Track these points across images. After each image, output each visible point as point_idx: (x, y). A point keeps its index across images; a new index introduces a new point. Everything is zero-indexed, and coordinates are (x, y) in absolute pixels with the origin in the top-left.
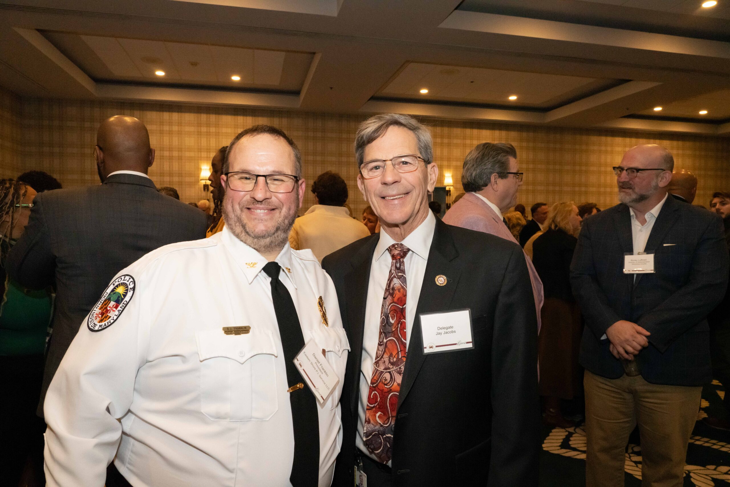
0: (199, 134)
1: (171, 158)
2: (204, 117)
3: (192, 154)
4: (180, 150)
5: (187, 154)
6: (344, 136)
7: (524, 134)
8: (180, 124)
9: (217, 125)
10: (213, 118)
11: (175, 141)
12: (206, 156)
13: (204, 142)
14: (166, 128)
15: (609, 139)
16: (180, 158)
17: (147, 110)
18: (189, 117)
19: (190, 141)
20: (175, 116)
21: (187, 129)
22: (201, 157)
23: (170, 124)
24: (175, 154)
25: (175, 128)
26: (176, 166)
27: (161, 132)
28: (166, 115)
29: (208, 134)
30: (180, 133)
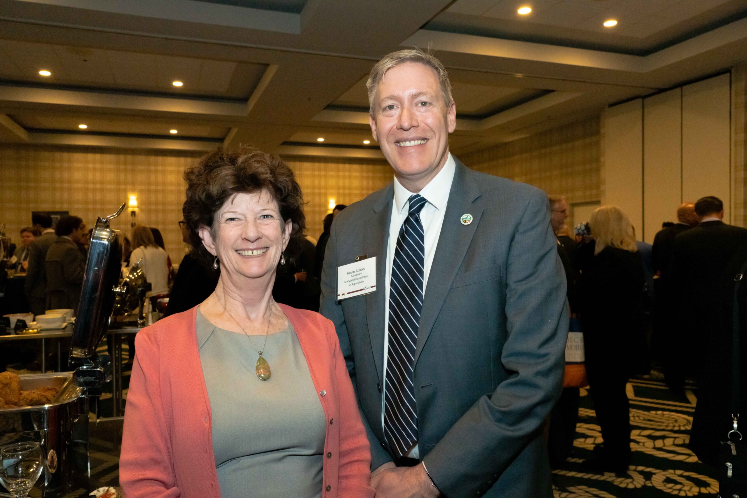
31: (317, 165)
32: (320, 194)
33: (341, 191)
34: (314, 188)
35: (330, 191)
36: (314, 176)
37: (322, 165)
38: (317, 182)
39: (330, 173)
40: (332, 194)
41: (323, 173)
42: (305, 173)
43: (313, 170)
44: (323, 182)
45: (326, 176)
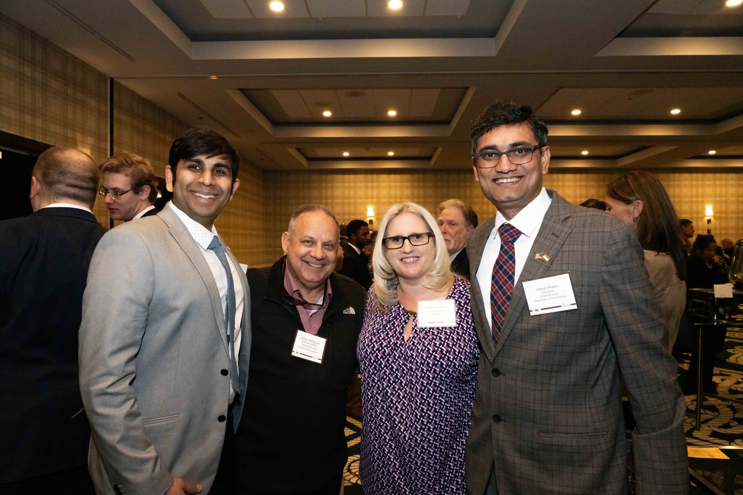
0: (367, 187)
1: (349, 204)
2: (369, 177)
3: (362, 201)
4: (355, 198)
5: (359, 201)
6: (462, 184)
7: (601, 176)
8: (355, 182)
9: (378, 181)
10: (375, 176)
11: (352, 193)
12: (370, 201)
13: (369, 192)
14: (347, 185)
15: (677, 175)
16: (355, 203)
17: (335, 174)
18: (360, 177)
19: (361, 193)
20: (352, 177)
21: (359, 185)
22: (368, 202)
23: (349, 182)
24: (352, 201)
25: (352, 185)
26: (352, 209)
27: (344, 187)
28: (346, 177)
29: (372, 187)
30: (355, 187)
31: (695, 175)
32: (697, 202)
33: (718, 199)
34: (692, 196)
35: (708, 199)
36: (692, 186)
37: (700, 175)
38: (694, 191)
39: (707, 183)
40: (709, 202)
41: (700, 183)
42: (684, 183)
43: (692, 180)
44: (700, 191)
45: (703, 186)
